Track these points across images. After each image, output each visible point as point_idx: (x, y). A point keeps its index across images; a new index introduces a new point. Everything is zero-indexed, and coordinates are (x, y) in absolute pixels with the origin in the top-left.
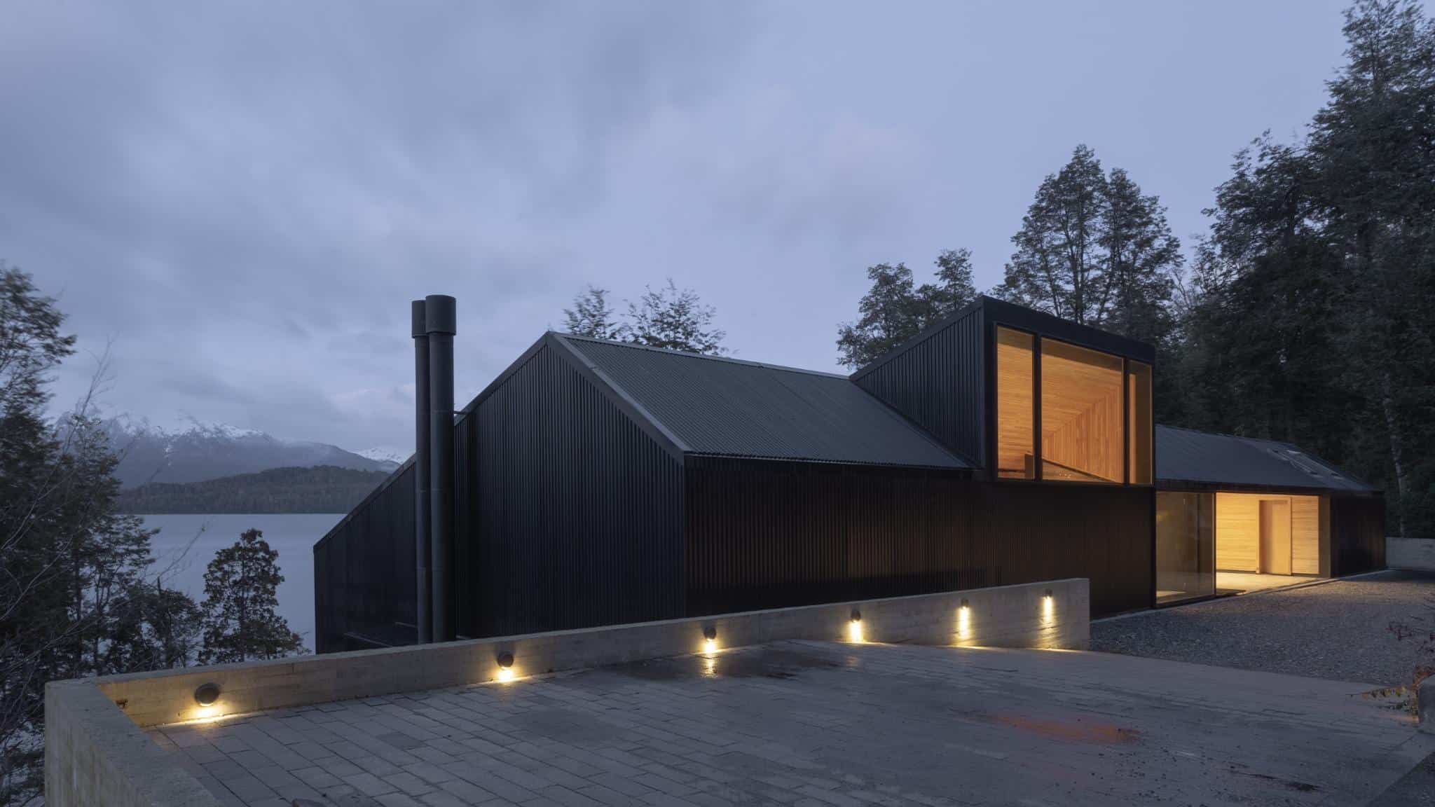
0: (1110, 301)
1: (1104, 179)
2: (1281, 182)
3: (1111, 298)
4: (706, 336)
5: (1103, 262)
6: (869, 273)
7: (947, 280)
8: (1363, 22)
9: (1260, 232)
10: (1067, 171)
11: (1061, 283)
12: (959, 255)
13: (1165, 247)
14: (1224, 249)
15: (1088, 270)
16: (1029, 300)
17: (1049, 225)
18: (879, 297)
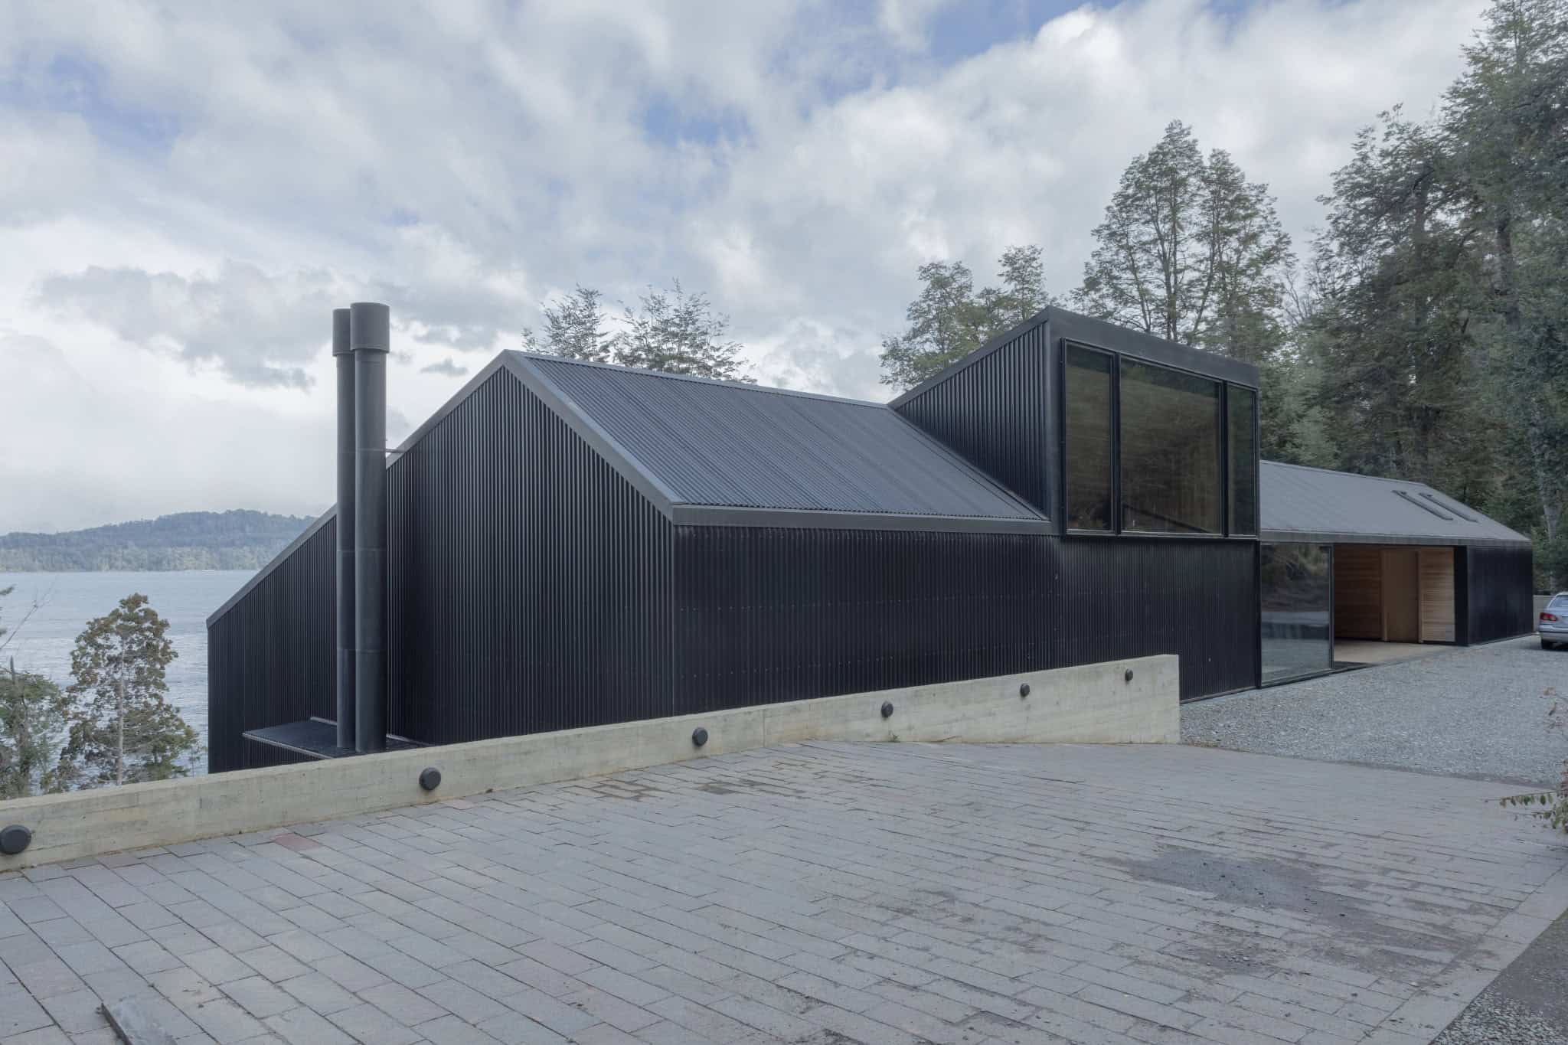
0: (1209, 309)
1: (1201, 162)
2: (1408, 169)
3: (1210, 305)
4: (718, 350)
5: (1201, 261)
6: (919, 273)
7: (1014, 283)
9: (1384, 227)
10: (1157, 152)
11: (1150, 287)
12: (1028, 252)
13: (1274, 244)
14: (1342, 245)
15: (1182, 271)
16: (1113, 307)
17: (1136, 216)
18: (931, 303)
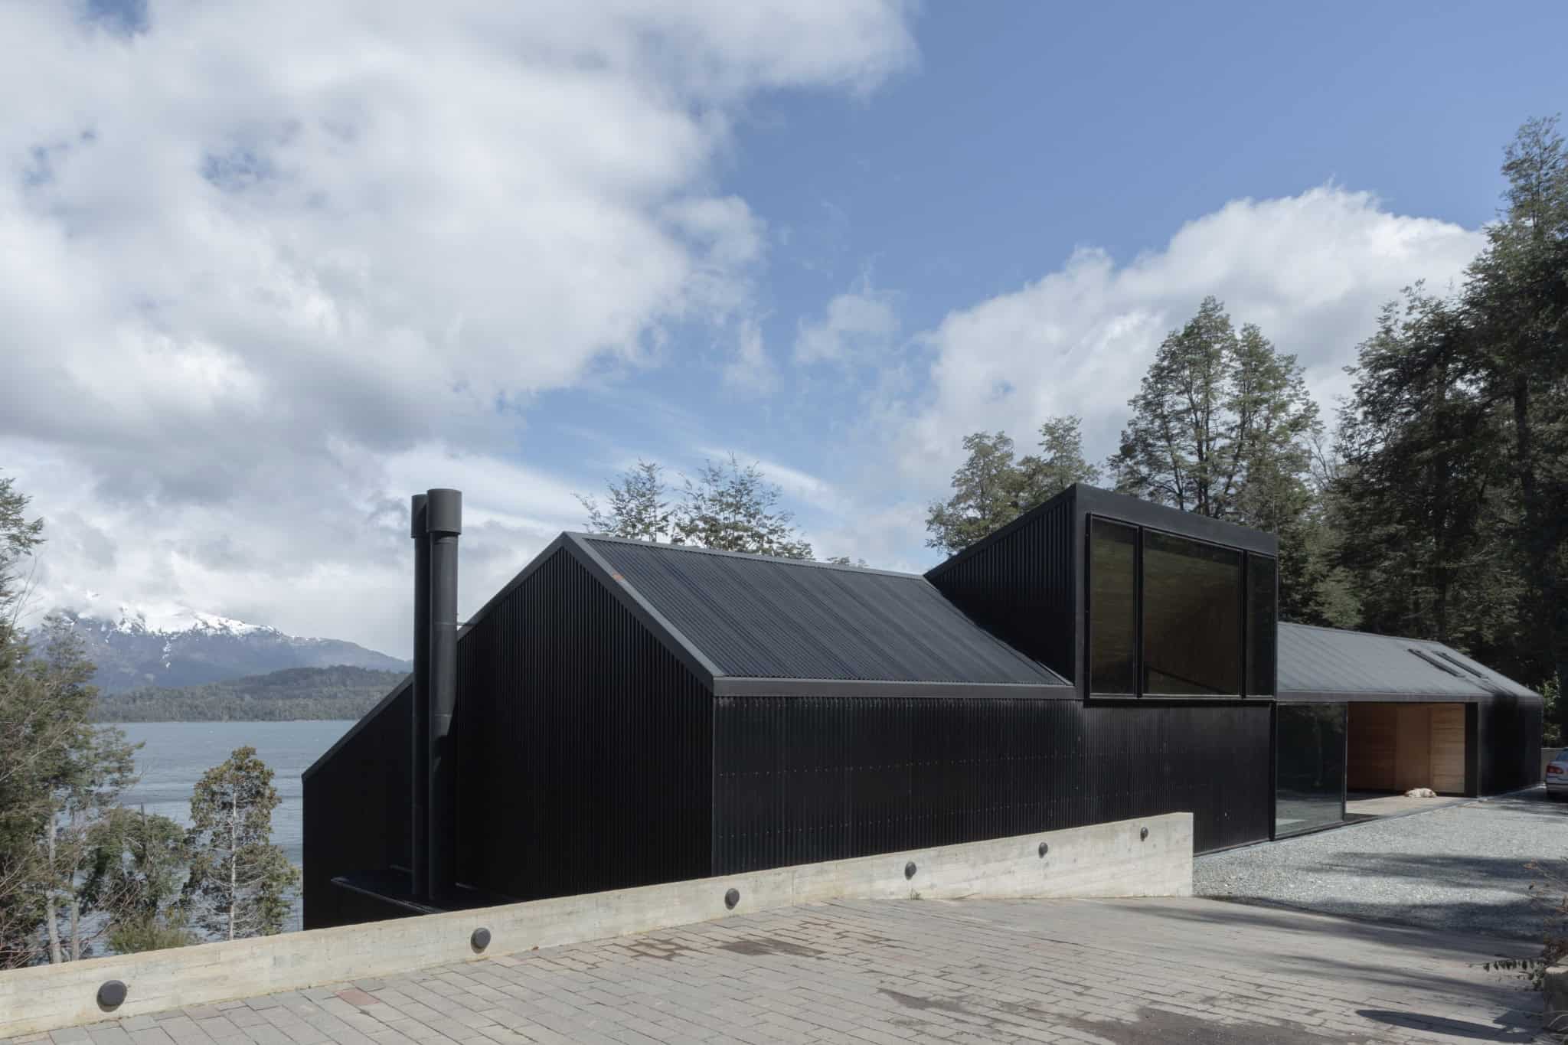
0: (1239, 474)
1: (1233, 336)
2: (1430, 340)
3: (1240, 471)
4: (771, 518)
5: (1232, 429)
6: (964, 443)
7: (1054, 451)
8: (1523, 162)
9: (1407, 396)
10: (1192, 326)
11: (1183, 454)
12: (1067, 422)
13: (1302, 412)
14: (1366, 414)
15: (1213, 439)
16: (1147, 472)
17: (1171, 387)
18: (975, 470)
